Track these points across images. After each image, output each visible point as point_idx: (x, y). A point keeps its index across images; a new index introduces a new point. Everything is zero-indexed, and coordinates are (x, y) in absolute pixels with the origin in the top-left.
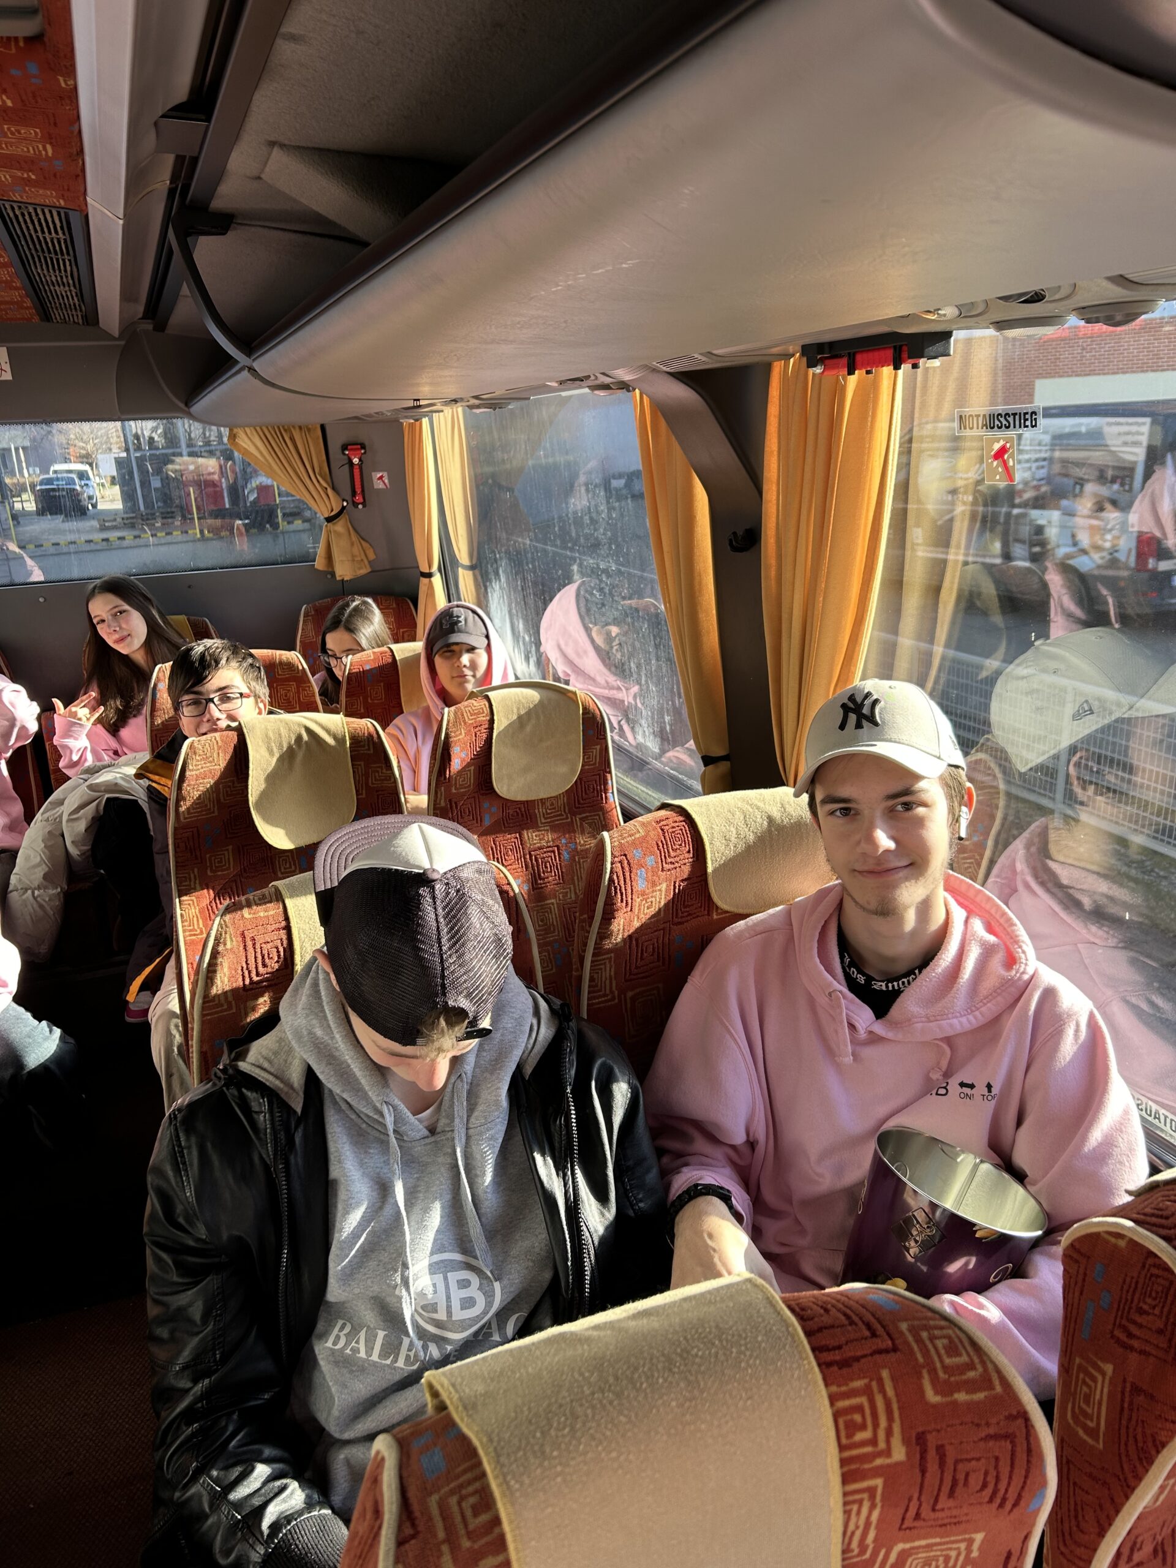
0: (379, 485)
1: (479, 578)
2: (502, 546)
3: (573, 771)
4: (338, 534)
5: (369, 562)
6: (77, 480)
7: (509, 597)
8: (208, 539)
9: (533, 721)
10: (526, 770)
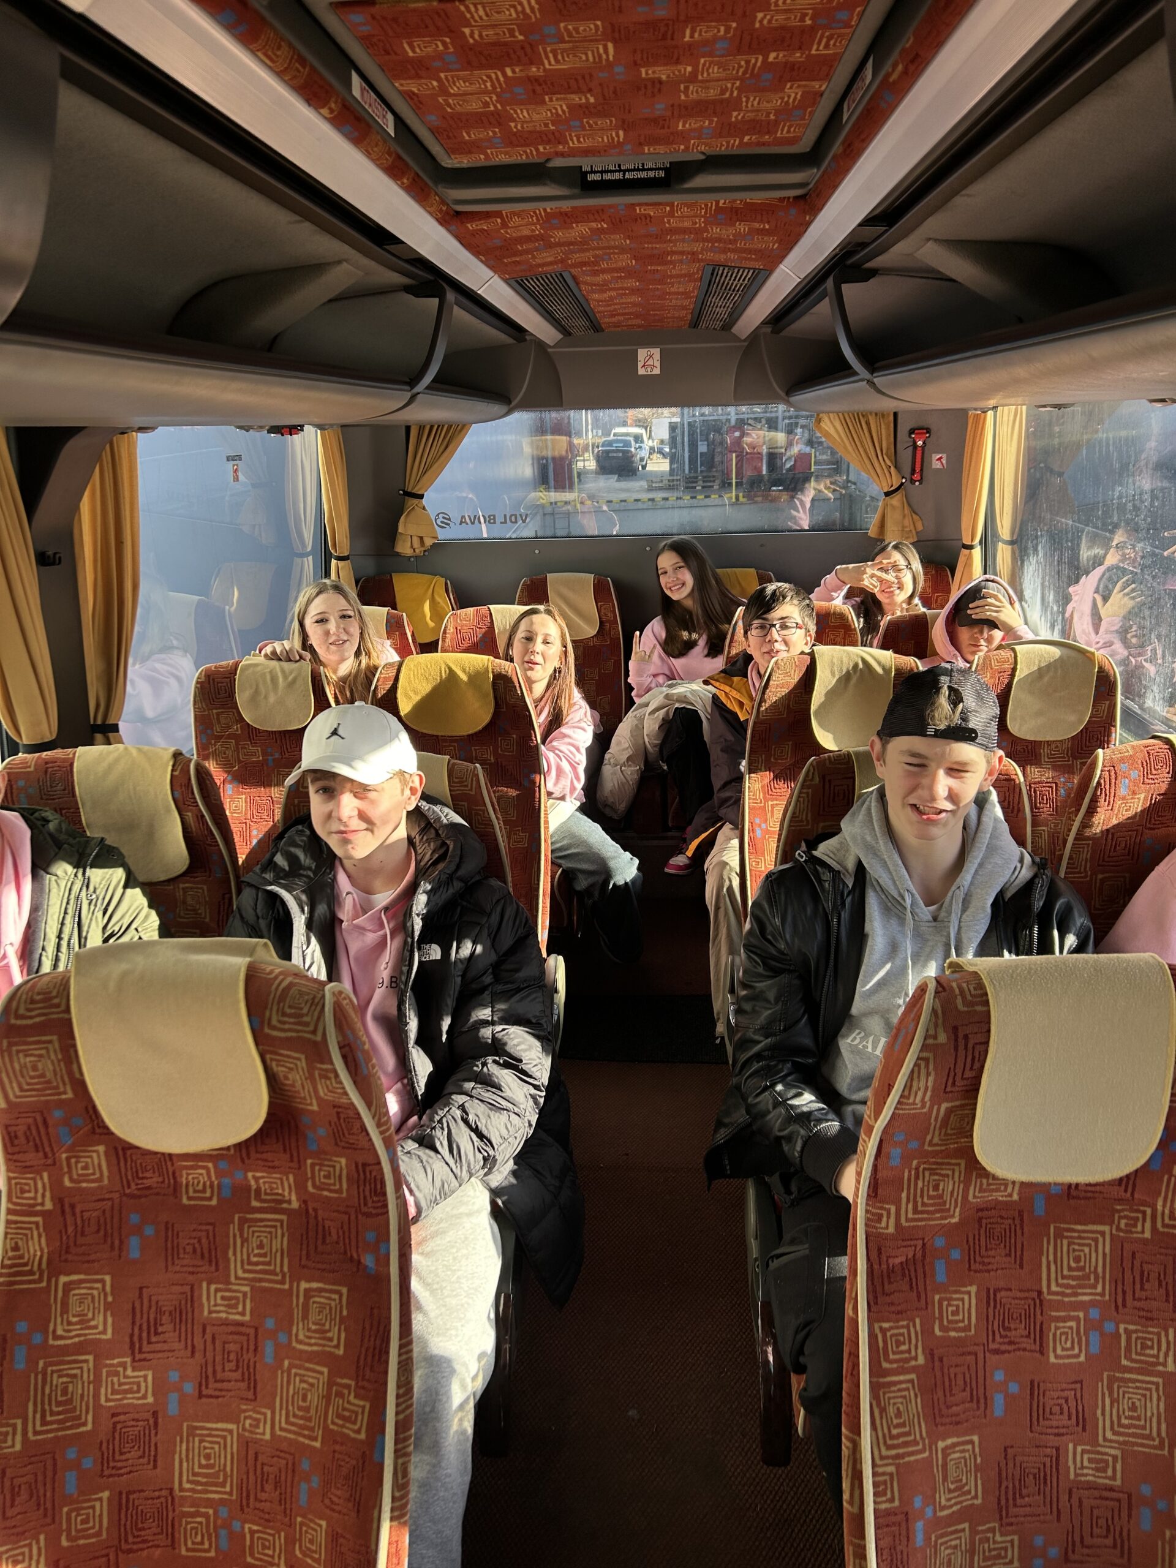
0: (936, 465)
1: (1017, 552)
2: (1045, 525)
3: (1080, 721)
4: (893, 507)
5: (917, 533)
6: (633, 443)
7: (1044, 570)
8: (742, 504)
9: (1051, 674)
10: (1039, 713)
